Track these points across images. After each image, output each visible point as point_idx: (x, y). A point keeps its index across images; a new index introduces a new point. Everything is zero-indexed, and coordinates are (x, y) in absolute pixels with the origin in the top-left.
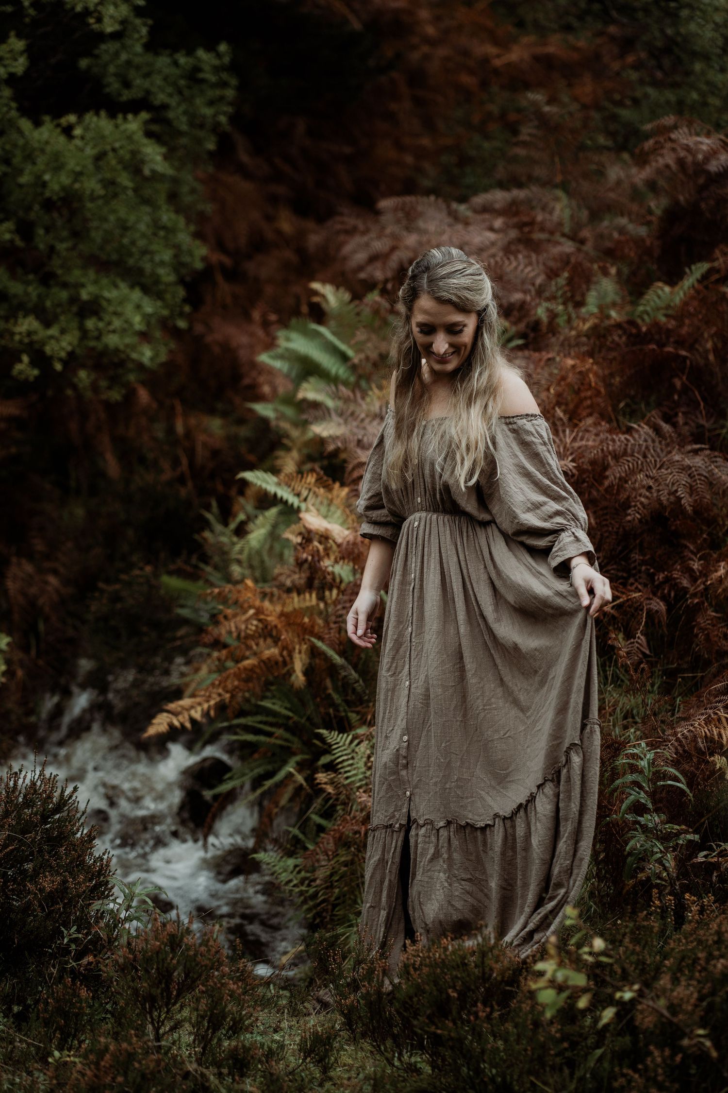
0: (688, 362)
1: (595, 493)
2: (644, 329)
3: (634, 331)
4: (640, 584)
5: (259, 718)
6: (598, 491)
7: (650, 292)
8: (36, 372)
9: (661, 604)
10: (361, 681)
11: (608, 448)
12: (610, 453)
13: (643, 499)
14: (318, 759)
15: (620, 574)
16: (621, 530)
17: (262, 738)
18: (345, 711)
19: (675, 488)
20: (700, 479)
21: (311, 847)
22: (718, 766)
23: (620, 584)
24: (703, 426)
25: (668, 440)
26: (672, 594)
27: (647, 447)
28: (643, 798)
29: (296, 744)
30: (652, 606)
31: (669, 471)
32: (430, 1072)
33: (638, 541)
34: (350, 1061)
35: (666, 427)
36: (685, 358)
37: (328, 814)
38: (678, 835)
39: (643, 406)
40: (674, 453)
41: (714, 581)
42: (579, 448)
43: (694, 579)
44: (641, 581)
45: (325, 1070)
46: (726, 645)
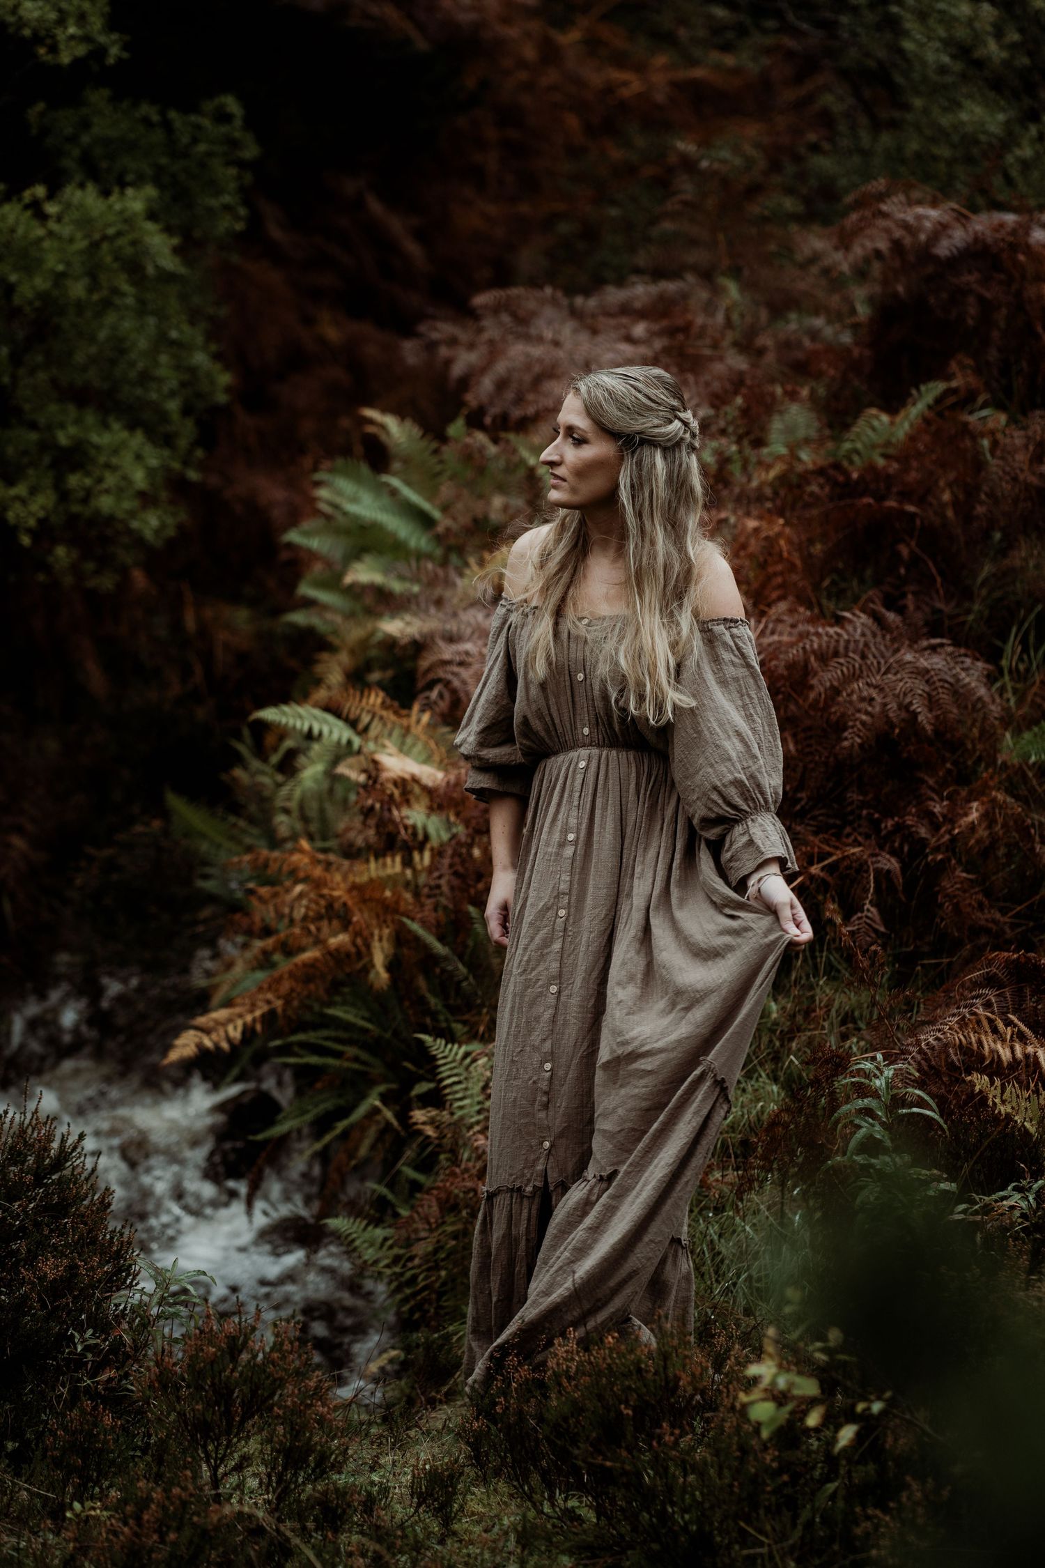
0: (918, 522)
1: (792, 707)
2: (855, 475)
3: (841, 479)
4: (860, 834)
5: (325, 1033)
6: (799, 706)
7: (861, 422)
9: (893, 860)
10: (471, 978)
11: (811, 646)
12: (814, 652)
13: (864, 717)
14: (411, 1088)
15: (831, 821)
16: (832, 759)
17: (330, 1061)
18: (447, 1020)
19: (908, 700)
20: (942, 687)
21: (404, 1213)
22: (977, 1089)
23: (833, 835)
24: (940, 611)
25: (895, 633)
26: (906, 848)
27: (866, 645)
28: (879, 1132)
29: (378, 1069)
30: (879, 865)
31: (899, 676)
32: (595, 1520)
33: (855, 775)
34: (481, 1509)
35: (891, 616)
36: (913, 516)
37: (426, 1164)
38: (926, 1183)
39: (855, 583)
40: (903, 651)
41: (963, 828)
42: (770, 645)
43: (935, 827)
44: (861, 830)
45: (447, 1521)
46: (982, 918)
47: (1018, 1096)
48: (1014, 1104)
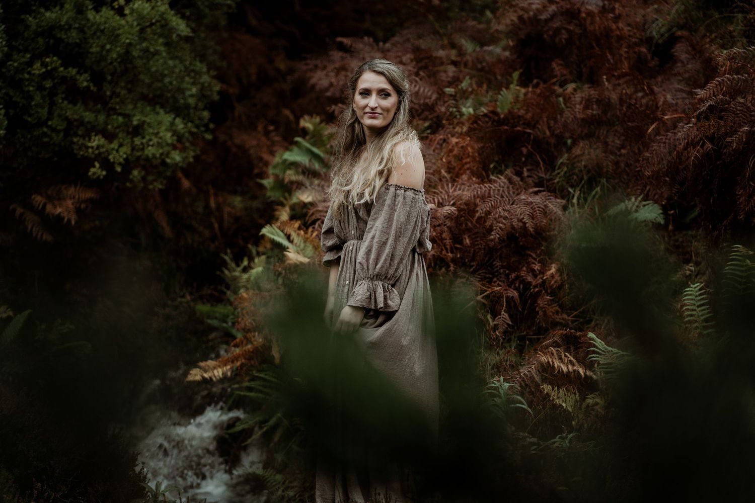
0: (532, 137)
1: (470, 224)
3: (496, 118)
4: (501, 281)
6: (472, 222)
8: (104, 173)
9: (515, 292)
11: (477, 193)
12: (478, 196)
13: (501, 225)
15: (487, 276)
16: (487, 247)
19: (522, 217)
20: (539, 210)
23: (487, 282)
24: (542, 177)
25: (517, 186)
26: (521, 286)
27: (504, 192)
30: (509, 294)
31: (518, 206)
33: (498, 254)
35: (516, 179)
36: (530, 134)
39: (503, 167)
40: (521, 195)
41: (548, 276)
42: (458, 195)
43: (535, 276)
44: (501, 279)
46: (558, 318)
47: (565, 395)
48: (564, 399)
